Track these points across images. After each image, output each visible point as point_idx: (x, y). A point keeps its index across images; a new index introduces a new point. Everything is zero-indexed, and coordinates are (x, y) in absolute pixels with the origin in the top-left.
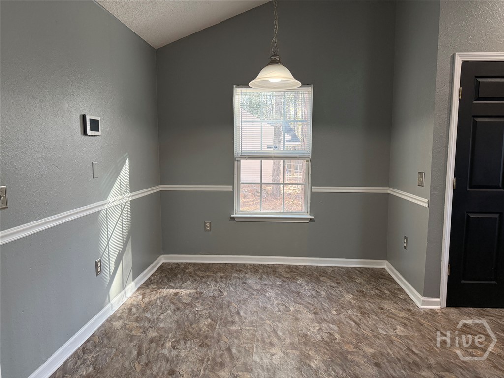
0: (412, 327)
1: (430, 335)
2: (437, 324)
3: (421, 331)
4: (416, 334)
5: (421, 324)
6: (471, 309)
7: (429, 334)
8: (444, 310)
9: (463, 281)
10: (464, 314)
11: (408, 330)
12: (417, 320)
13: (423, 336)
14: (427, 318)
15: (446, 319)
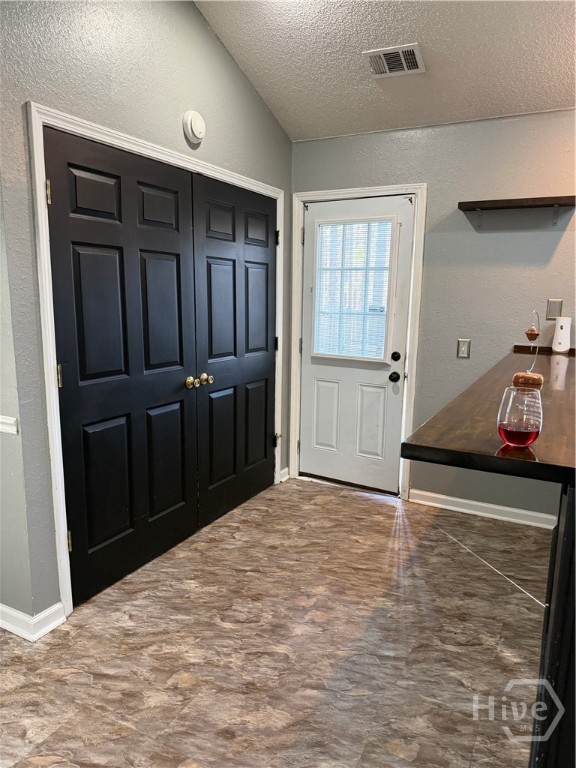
0: (52, 702)
1: (94, 696)
2: (86, 661)
3: (72, 700)
4: (70, 715)
5: (61, 681)
6: (108, 590)
7: (89, 695)
8: (73, 620)
9: (90, 551)
10: (107, 609)
11: (50, 715)
12: (48, 675)
13: (85, 708)
14: (60, 659)
15: (90, 638)
